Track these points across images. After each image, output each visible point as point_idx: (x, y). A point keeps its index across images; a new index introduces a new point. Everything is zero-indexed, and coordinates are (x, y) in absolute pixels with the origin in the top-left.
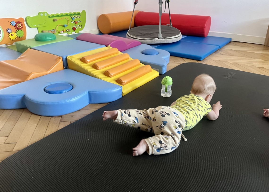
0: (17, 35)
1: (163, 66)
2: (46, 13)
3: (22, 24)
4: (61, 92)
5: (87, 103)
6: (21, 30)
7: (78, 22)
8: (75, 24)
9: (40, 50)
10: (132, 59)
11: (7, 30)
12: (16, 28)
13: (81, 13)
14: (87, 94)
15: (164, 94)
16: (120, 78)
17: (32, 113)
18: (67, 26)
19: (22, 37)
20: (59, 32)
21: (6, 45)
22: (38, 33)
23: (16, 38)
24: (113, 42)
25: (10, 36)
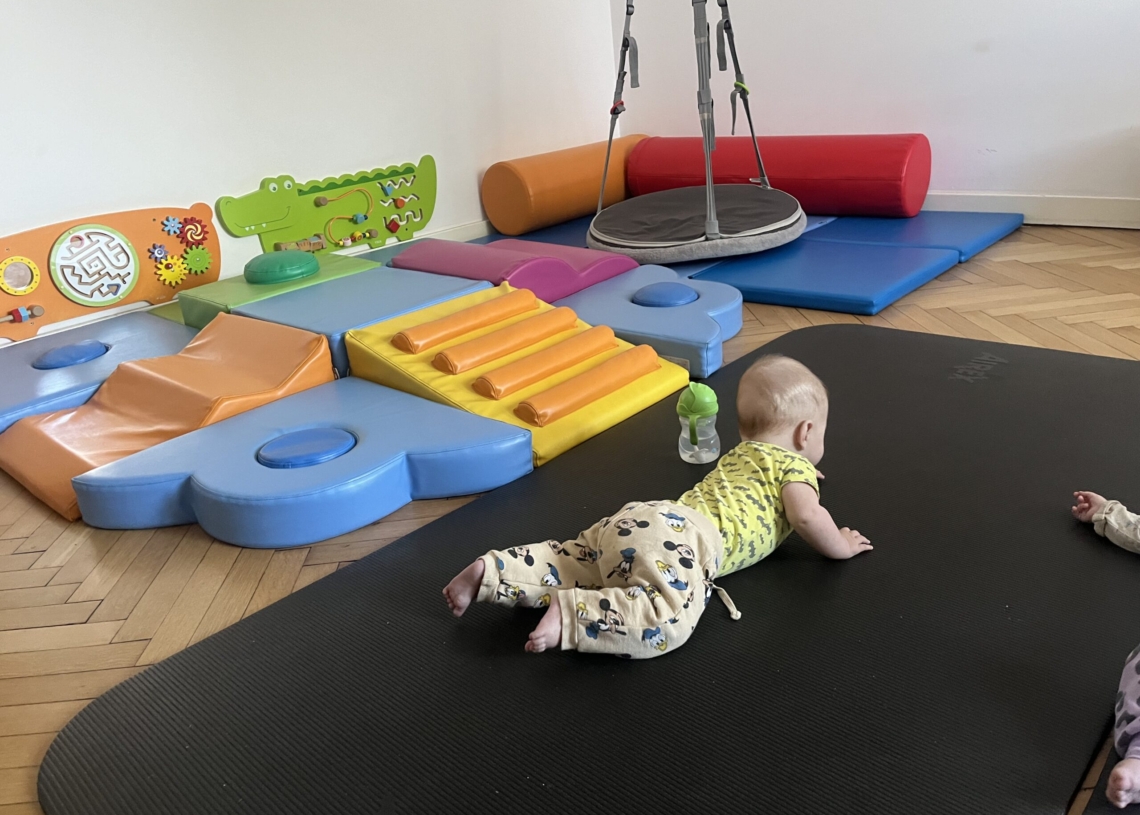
0: (185, 265)
1: (702, 346)
2: (289, 178)
3: (203, 227)
4: (310, 462)
5: (405, 497)
6: (201, 247)
7: (407, 200)
8: (397, 207)
9: (258, 314)
10: (589, 327)
11: (149, 251)
12: (181, 242)
13: (417, 166)
14: (402, 462)
15: (691, 453)
16: (529, 401)
17: (214, 540)
18: (366, 218)
19: (205, 270)
20: (337, 245)
21: (147, 304)
22: (261, 253)
23: (184, 278)
24: (521, 268)
25: (163, 272)
